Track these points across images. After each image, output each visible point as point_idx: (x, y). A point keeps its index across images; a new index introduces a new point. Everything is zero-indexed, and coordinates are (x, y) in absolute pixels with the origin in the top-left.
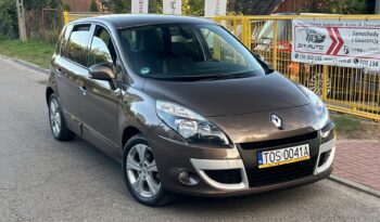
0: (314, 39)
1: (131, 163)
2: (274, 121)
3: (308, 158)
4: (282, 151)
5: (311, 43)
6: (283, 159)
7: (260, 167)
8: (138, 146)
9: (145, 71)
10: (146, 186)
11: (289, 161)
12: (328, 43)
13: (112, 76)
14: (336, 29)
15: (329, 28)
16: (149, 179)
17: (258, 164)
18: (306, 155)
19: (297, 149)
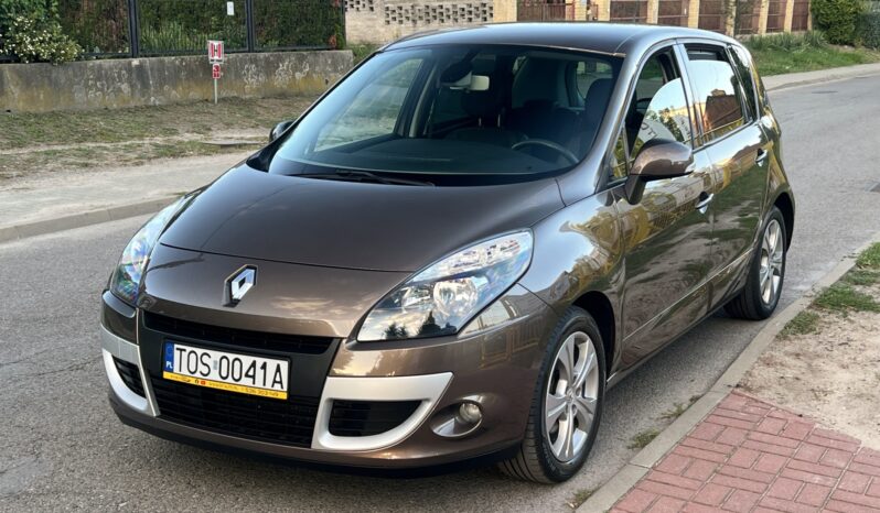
4: (216, 355)
6: (214, 375)
11: (228, 386)
17: (163, 368)
18: (277, 386)
19: (254, 365)
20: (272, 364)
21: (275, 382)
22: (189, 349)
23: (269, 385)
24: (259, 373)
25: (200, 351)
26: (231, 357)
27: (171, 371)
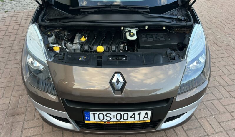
3: (149, 121)
4: (114, 113)
6: (114, 120)
11: (122, 122)
17: (84, 120)
18: (146, 119)
21: (144, 117)
22: (98, 113)
23: (142, 118)
24: (137, 117)
25: (105, 113)
26: (122, 113)
27: (90, 120)
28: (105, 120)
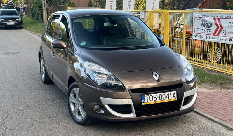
0: (206, 25)
1: (72, 99)
2: (154, 76)
3: (176, 99)
4: (158, 94)
5: (204, 28)
6: (158, 100)
7: (143, 104)
8: (75, 89)
9: (83, 44)
10: (79, 113)
11: (163, 101)
12: (214, 28)
13: (65, 46)
14: (219, 19)
15: (215, 19)
16: (81, 109)
17: (142, 102)
18: (174, 98)
19: (168, 94)
20: (172, 92)
21: (174, 97)
22: (149, 95)
23: (172, 98)
24: (170, 96)
25: (153, 95)
26: (162, 94)
27: (145, 102)
28: (153, 101)
